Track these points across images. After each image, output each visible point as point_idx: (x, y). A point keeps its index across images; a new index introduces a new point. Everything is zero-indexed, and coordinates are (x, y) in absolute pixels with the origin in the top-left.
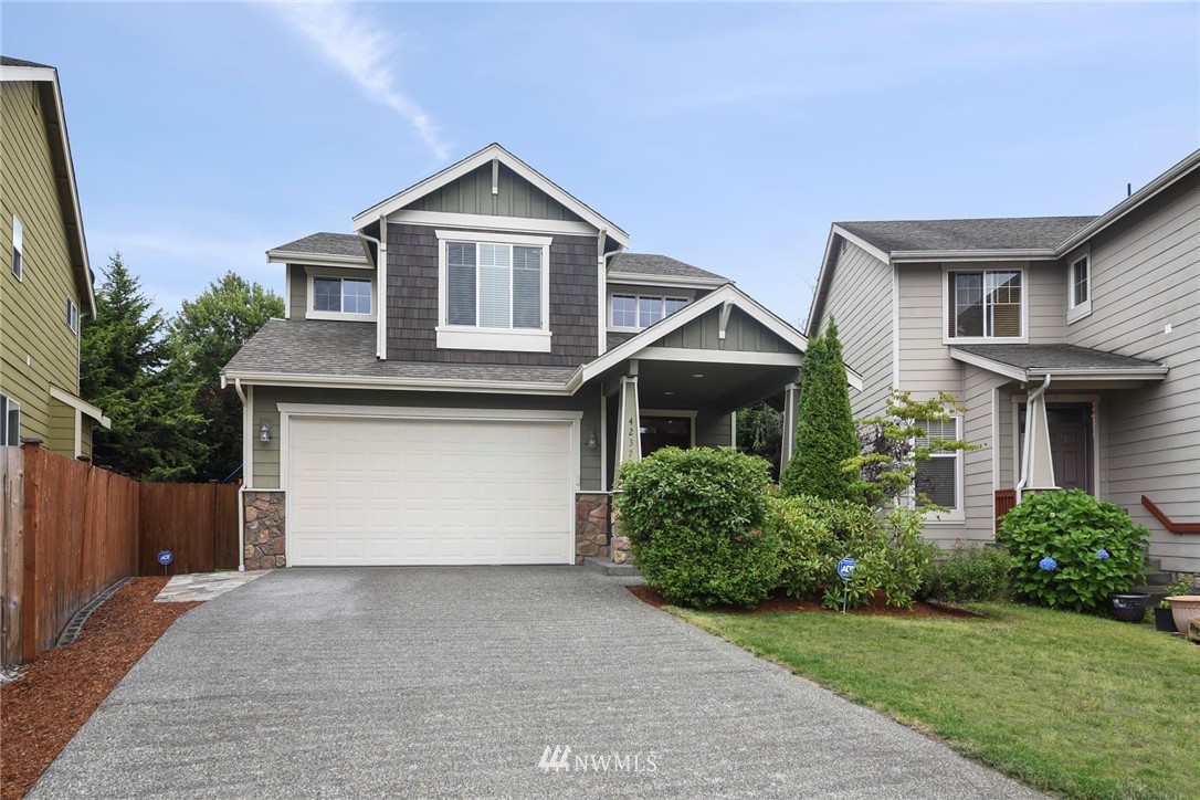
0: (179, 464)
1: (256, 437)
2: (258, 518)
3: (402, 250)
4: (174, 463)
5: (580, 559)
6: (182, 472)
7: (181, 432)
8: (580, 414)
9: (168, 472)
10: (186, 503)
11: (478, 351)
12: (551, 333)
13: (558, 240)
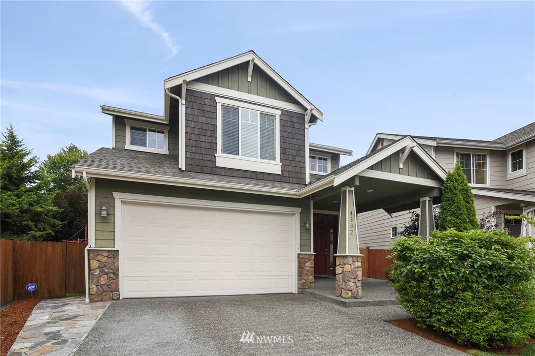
0: (45, 230)
1: (98, 214)
2: (99, 267)
3: (195, 106)
4: (42, 229)
5: (300, 290)
6: (46, 234)
7: (46, 215)
8: (299, 210)
9: (38, 234)
10: (46, 254)
11: (240, 170)
12: (281, 164)
13: (285, 113)
